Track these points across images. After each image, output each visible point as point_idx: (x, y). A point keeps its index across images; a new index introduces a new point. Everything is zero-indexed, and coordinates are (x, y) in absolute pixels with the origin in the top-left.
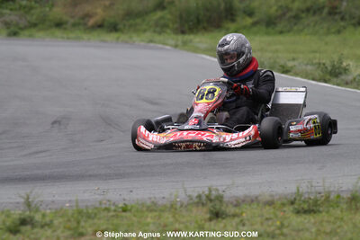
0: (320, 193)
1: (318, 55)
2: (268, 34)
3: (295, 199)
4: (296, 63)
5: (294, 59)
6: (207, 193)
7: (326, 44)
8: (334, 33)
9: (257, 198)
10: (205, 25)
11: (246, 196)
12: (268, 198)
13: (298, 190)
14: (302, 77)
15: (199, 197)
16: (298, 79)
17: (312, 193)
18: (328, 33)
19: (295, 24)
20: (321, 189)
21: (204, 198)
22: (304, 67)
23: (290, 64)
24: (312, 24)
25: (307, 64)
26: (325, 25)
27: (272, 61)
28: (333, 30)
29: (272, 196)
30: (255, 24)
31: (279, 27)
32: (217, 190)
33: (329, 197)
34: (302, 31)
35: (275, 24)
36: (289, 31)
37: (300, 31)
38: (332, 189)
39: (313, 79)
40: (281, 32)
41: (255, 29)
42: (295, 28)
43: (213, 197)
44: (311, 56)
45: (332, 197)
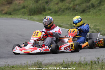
0: (70, 62)
1: (70, 22)
2: (55, 16)
3: (63, 64)
4: (63, 24)
5: (63, 23)
6: (37, 62)
9: (51, 63)
10: (37, 13)
11: (49, 63)
12: (55, 63)
13: (64, 61)
14: (65, 28)
15: (35, 63)
19: (63, 13)
20: (70, 61)
21: (36, 64)
22: (65, 25)
23: (62, 24)
24: (68, 13)
25: (66, 24)
26: (72, 13)
27: (56, 23)
28: (74, 15)
29: (56, 63)
31: (58, 14)
32: (40, 61)
33: (72, 63)
34: (65, 15)
35: (57, 13)
36: (61, 15)
37: (64, 15)
38: (73, 61)
40: (59, 15)
41: (51, 14)
42: (63, 14)
43: (39, 63)
44: (68, 22)
45: (73, 63)
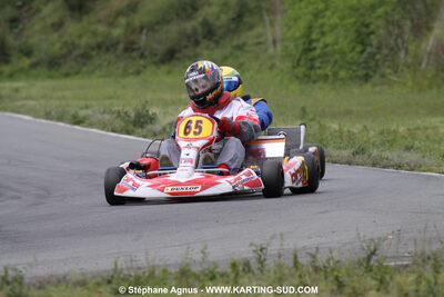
1: (115, 101)
2: (51, 77)
3: (112, 277)
4: (89, 112)
5: (87, 107)
6: (2, 274)
7: (124, 87)
8: (133, 74)
9: (64, 277)
11: (51, 276)
12: (79, 278)
13: (116, 265)
14: (98, 128)
16: (94, 130)
17: (131, 268)
18: (125, 74)
19: (84, 64)
20: (143, 264)
22: (100, 116)
23: (82, 113)
24: (106, 63)
25: (104, 112)
26: (122, 65)
27: (60, 110)
28: (131, 71)
29: (83, 274)
30: (34, 66)
31: (64, 69)
32: (15, 270)
33: (153, 273)
34: (93, 72)
35: (59, 65)
36: (77, 73)
37: (90, 73)
39: (113, 131)
40: (67, 75)
41: (34, 72)
42: (85, 69)
43: (10, 279)
44: (108, 102)
45: (157, 272)
